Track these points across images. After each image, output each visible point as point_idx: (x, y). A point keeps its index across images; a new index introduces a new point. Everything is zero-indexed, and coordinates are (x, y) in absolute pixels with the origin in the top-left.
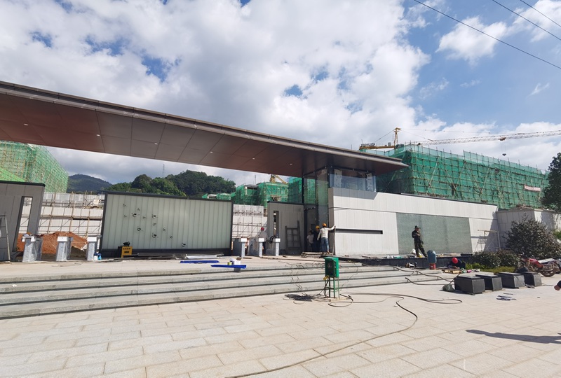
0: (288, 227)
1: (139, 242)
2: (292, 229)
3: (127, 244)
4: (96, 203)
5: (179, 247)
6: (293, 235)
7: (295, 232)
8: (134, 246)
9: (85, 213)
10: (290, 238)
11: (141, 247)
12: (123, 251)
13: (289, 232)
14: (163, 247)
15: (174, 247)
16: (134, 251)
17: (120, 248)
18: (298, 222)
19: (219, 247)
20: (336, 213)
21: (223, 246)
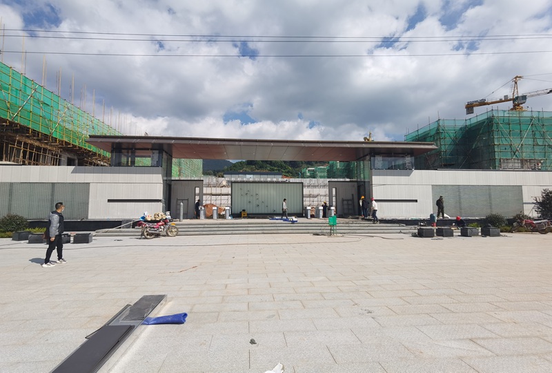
0: (344, 198)
1: (250, 210)
2: (348, 200)
3: (244, 210)
4: (224, 183)
5: (272, 212)
6: (348, 204)
7: (350, 202)
8: (248, 211)
9: (218, 191)
10: (346, 207)
11: (251, 212)
12: (242, 214)
13: (345, 202)
14: (263, 212)
16: (248, 214)
17: (241, 212)
18: (353, 195)
19: (295, 212)
20: (374, 188)
21: (298, 212)
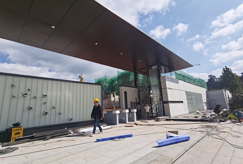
3: (17, 125)
5: (66, 122)
12: (13, 133)
15: (62, 122)
16: (25, 132)
17: (9, 130)
